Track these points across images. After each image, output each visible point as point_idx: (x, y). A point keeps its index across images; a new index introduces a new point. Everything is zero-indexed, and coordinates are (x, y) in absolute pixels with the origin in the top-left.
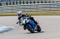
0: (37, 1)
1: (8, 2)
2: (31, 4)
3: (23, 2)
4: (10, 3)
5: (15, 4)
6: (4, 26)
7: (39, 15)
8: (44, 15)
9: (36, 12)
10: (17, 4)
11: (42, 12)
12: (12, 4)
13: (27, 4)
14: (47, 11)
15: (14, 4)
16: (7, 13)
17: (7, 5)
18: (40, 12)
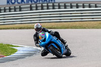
0: (82, 4)
1: (33, 5)
2: (71, 8)
3: (59, 5)
4: (36, 6)
5: (44, 8)
6: (26, 47)
7: (85, 28)
8: (93, 28)
9: (80, 23)
10: (48, 9)
11: (89, 22)
12: (40, 8)
13: (65, 8)
14: (99, 22)
15: (42, 9)
16: (30, 24)
17: (31, 10)
18: (87, 22)
